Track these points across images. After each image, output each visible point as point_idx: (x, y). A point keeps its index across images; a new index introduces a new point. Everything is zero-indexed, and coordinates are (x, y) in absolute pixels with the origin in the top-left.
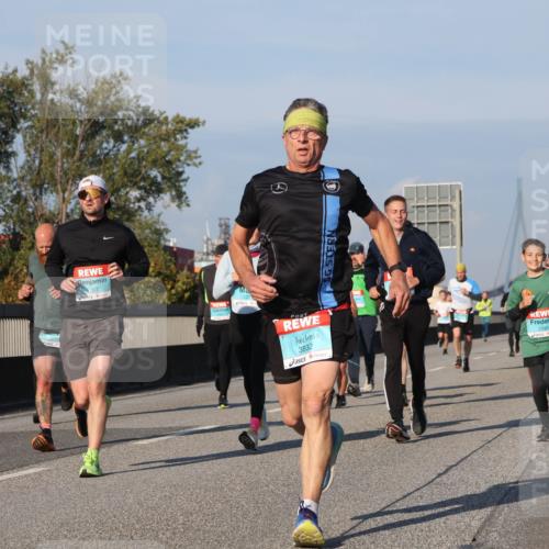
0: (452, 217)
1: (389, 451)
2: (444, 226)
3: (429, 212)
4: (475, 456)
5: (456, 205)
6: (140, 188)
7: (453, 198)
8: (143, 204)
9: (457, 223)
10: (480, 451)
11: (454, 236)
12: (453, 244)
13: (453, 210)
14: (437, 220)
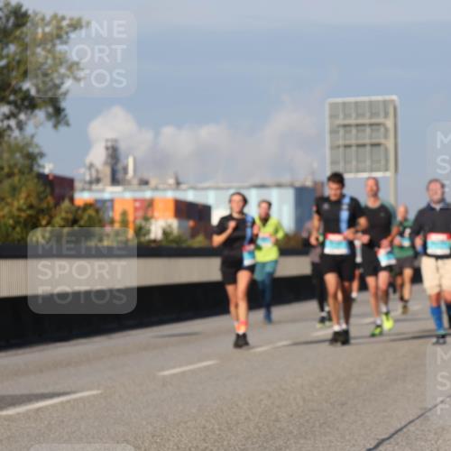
0: (386, 137)
1: (307, 421)
2: (375, 149)
3: (358, 131)
4: (411, 428)
5: (390, 123)
6: (9, 103)
7: (386, 115)
8: (13, 123)
9: (390, 145)
10: (417, 421)
11: (387, 161)
12: (387, 170)
13: (387, 130)
14: (367, 141)
